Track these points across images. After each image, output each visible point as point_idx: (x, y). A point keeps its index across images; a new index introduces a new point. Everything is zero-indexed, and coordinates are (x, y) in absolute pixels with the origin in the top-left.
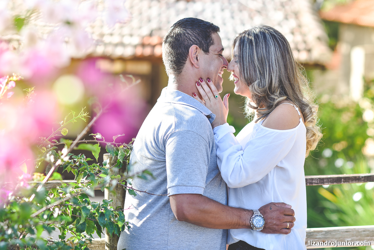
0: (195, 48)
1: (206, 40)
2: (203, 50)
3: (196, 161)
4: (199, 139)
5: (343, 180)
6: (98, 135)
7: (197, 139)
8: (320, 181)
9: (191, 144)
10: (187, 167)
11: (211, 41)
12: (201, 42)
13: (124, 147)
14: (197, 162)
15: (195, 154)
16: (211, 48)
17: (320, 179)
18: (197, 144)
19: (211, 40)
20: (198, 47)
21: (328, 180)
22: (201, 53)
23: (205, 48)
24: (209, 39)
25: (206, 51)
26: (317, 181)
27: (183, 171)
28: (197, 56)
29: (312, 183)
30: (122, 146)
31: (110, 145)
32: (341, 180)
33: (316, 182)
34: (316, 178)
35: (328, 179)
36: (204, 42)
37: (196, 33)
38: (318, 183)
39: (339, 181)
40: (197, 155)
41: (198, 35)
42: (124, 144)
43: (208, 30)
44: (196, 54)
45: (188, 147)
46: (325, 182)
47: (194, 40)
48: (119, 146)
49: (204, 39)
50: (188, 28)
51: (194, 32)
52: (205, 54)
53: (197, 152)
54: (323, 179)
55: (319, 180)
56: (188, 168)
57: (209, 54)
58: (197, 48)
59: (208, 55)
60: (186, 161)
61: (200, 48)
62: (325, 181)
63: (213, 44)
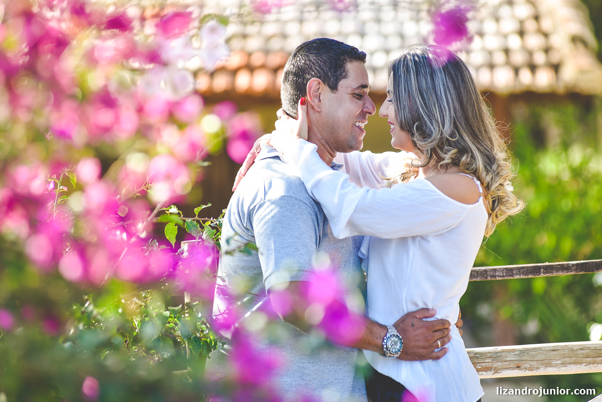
0: (317, 82)
1: (336, 71)
2: (329, 86)
3: (300, 235)
4: (299, 206)
5: (542, 270)
6: (172, 208)
7: (297, 205)
8: (506, 273)
9: (288, 213)
10: (286, 245)
11: (344, 74)
12: (326, 74)
13: (212, 222)
14: (302, 237)
15: (297, 226)
16: (342, 84)
17: (506, 269)
18: (298, 213)
19: (344, 71)
20: (320, 81)
21: (520, 271)
22: (325, 90)
23: (333, 83)
24: (340, 70)
25: (334, 87)
26: (503, 273)
27: (281, 251)
28: (320, 94)
29: (495, 276)
30: (209, 223)
31: (191, 222)
32: (540, 270)
33: (501, 274)
34: (500, 269)
35: (518, 269)
36: (331, 74)
37: (321, 61)
38: (503, 276)
39: (537, 273)
40: (299, 228)
41: (325, 63)
42: (212, 219)
43: (342, 58)
44: (319, 92)
45: (284, 219)
46: (515, 274)
47: (317, 70)
48: (204, 222)
49: (332, 70)
50: (311, 54)
51: (319, 59)
52: (331, 92)
53: (300, 223)
54: (512, 269)
55: (505, 271)
56: (288, 247)
57: (337, 92)
58: (319, 83)
59: (335, 93)
60: (285, 238)
61: (324, 82)
62: (514, 272)
63: (345, 77)
